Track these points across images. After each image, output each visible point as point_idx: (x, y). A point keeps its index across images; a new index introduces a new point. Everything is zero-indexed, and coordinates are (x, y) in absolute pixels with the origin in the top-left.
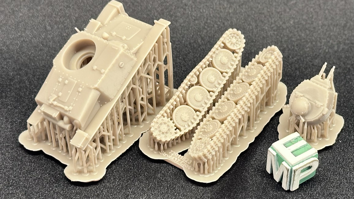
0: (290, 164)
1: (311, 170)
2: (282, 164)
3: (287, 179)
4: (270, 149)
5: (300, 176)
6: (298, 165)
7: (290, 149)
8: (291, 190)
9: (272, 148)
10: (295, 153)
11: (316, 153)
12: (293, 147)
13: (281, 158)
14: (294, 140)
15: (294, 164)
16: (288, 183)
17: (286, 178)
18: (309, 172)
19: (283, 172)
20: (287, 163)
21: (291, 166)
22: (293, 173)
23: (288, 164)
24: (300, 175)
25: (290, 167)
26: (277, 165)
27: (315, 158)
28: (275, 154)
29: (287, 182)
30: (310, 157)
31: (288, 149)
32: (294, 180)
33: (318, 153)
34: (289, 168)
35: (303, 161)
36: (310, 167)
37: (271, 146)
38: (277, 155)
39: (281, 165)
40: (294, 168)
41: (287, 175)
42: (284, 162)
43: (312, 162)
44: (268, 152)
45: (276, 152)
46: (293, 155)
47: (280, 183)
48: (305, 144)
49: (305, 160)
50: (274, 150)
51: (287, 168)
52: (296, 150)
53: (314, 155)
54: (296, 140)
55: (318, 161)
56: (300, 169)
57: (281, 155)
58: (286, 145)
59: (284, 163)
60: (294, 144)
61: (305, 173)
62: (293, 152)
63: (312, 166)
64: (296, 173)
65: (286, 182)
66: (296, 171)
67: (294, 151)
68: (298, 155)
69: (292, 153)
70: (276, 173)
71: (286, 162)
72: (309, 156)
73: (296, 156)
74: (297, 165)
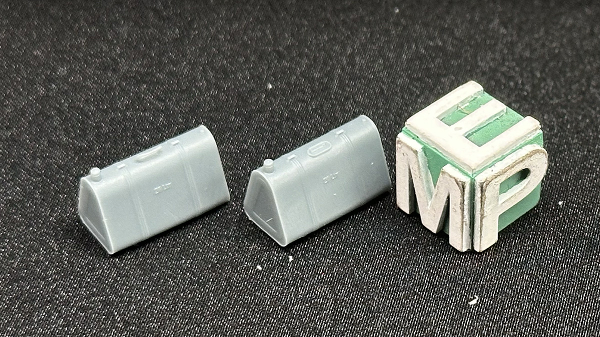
0: (466, 171)
1: (529, 182)
3: (463, 217)
4: (401, 136)
5: (500, 202)
7: (461, 129)
8: (477, 249)
9: (409, 134)
10: (478, 137)
12: (469, 123)
13: (437, 156)
14: (468, 104)
16: (466, 228)
17: (459, 211)
18: (524, 188)
19: (448, 198)
21: (470, 173)
22: (478, 194)
24: (498, 200)
26: (428, 181)
27: (535, 144)
28: (418, 147)
29: (464, 226)
30: (522, 143)
31: (456, 129)
32: (482, 217)
33: (541, 132)
34: (467, 181)
35: (503, 158)
36: (524, 174)
37: (404, 128)
38: (425, 150)
39: (441, 175)
40: (479, 179)
41: (462, 203)
42: (449, 165)
43: (529, 156)
44: (398, 146)
45: (420, 142)
46: (473, 142)
47: (443, 233)
48: (503, 111)
49: (507, 153)
50: (416, 138)
51: (458, 180)
52: (479, 129)
53: (531, 138)
54: (473, 103)
55: (544, 152)
56: (496, 180)
57: (437, 147)
59: (447, 168)
60: (468, 114)
61: (513, 194)
62: (469, 135)
63: (531, 170)
64: (487, 194)
66: (487, 185)
67: (473, 133)
68: (485, 143)
69: (466, 137)
71: (454, 166)
72: (517, 141)
73: (479, 146)
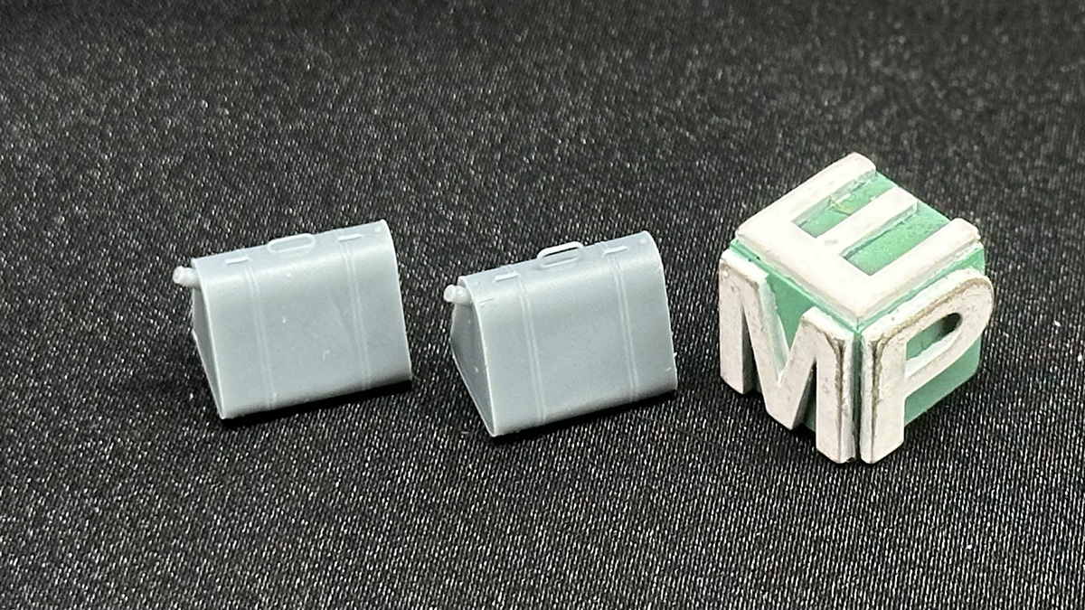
0: (846, 320)
1: (959, 337)
2: (805, 323)
3: (841, 401)
4: (728, 256)
5: (907, 374)
6: (888, 317)
7: (835, 242)
8: (866, 458)
9: (742, 251)
10: (865, 257)
11: (971, 243)
12: (849, 232)
13: (793, 294)
14: (848, 195)
15: (868, 311)
16: (847, 421)
17: (834, 391)
18: (950, 348)
19: (814, 367)
20: (828, 314)
21: (853, 324)
22: (868, 363)
23: (834, 317)
24: (903, 371)
25: (853, 331)
26: (777, 337)
27: (971, 269)
28: (759, 276)
29: (843, 417)
30: (947, 267)
31: (827, 243)
32: (875, 401)
33: (981, 246)
34: (848, 338)
35: (913, 295)
36: (950, 323)
37: (733, 242)
38: (771, 280)
39: (800, 327)
40: (870, 335)
41: (840, 377)
42: (814, 309)
43: (960, 290)
44: (722, 273)
45: (761, 266)
46: (857, 266)
48: (911, 208)
49: (921, 285)
50: (754, 259)
51: (832, 338)
52: (869, 243)
53: (964, 258)
54: (858, 194)
55: (986, 284)
56: (900, 336)
57: (794, 275)
58: (813, 225)
59: (812, 315)
60: (850, 215)
61: (930, 360)
62: (851, 254)
63: (964, 315)
64: (885, 361)
65: (835, 415)
66: (883, 345)
67: (857, 250)
68: (879, 269)
69: (846, 258)
70: (779, 384)
71: (824, 310)
72: (938, 264)
73: (869, 275)
74: (881, 314)
